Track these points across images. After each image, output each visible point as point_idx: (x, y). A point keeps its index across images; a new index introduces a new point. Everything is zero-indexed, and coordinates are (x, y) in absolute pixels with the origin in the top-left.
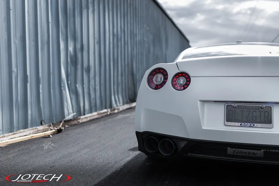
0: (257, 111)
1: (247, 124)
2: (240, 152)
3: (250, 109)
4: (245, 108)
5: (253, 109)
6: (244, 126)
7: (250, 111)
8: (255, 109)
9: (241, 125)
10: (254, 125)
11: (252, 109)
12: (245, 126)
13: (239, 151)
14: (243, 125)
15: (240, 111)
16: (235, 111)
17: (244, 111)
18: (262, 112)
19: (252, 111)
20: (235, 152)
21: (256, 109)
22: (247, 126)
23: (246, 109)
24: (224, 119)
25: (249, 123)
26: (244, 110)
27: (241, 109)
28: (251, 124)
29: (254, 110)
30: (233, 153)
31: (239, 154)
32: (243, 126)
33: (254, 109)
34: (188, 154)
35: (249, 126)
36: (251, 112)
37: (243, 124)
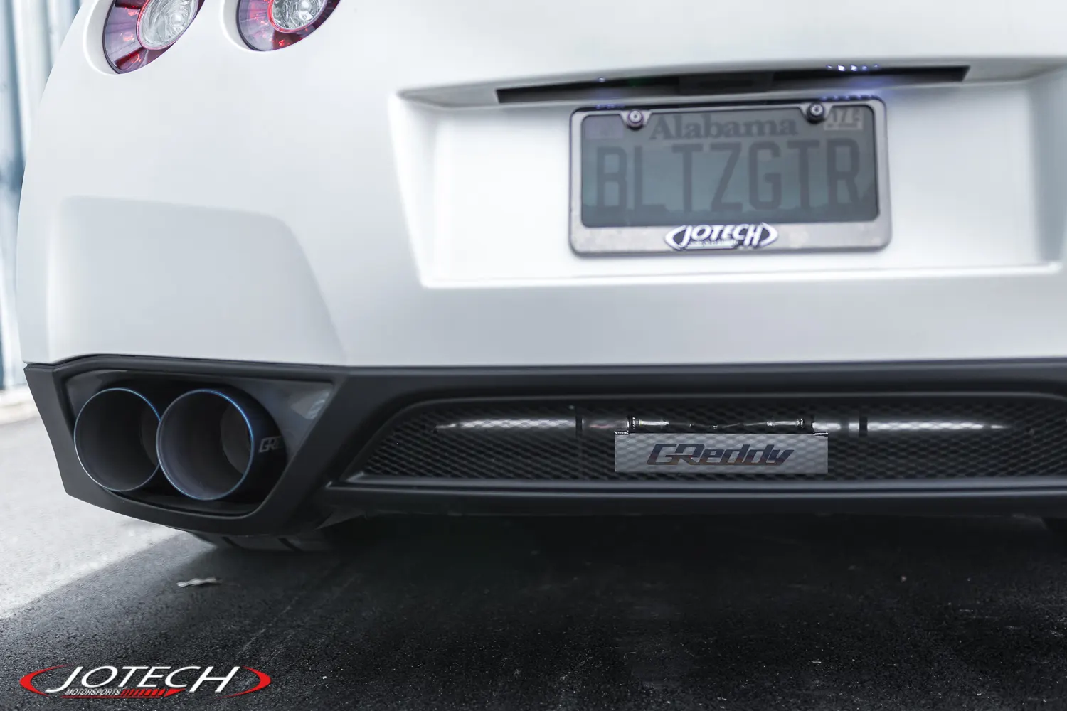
0: (781, 141)
1: (721, 232)
2: (690, 450)
3: (737, 133)
4: (702, 131)
5: (755, 129)
6: (698, 245)
7: (736, 148)
8: (767, 129)
9: (678, 238)
10: (765, 234)
11: (749, 133)
12: (708, 245)
13: (682, 448)
14: (691, 240)
15: (676, 149)
16: (638, 152)
17: (699, 148)
18: (815, 143)
19: (746, 143)
20: (662, 453)
21: (773, 132)
22: (720, 244)
23: (708, 134)
24: (570, 210)
25: (735, 222)
26: (694, 141)
27: (679, 135)
28: (744, 232)
29: (767, 138)
30: (649, 463)
31: (683, 467)
32: (693, 246)
33: (761, 132)
34: (352, 479)
35: (729, 244)
36: (745, 153)
37: (691, 232)
